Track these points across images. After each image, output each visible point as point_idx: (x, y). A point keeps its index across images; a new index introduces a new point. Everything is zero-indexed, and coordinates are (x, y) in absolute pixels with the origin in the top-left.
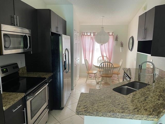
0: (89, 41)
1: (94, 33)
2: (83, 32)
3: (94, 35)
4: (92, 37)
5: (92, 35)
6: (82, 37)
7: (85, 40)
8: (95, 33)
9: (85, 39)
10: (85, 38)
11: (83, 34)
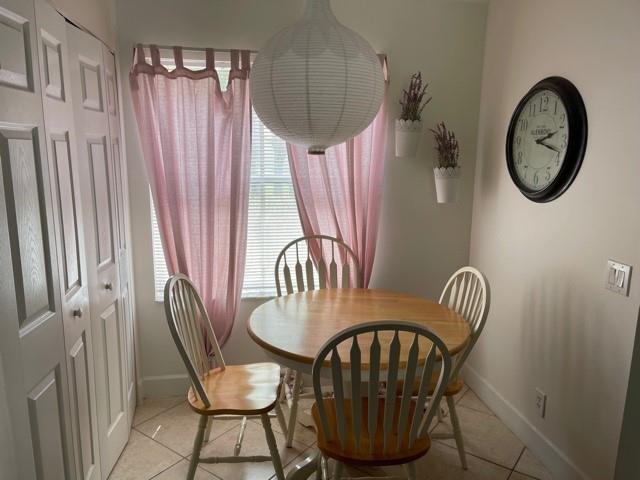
0: (204, 123)
1: (234, 55)
2: (140, 47)
3: (239, 73)
4: (224, 88)
5: (223, 70)
6: (135, 86)
7: (164, 111)
8: (246, 54)
9: (162, 102)
10: (161, 93)
11: (142, 61)
